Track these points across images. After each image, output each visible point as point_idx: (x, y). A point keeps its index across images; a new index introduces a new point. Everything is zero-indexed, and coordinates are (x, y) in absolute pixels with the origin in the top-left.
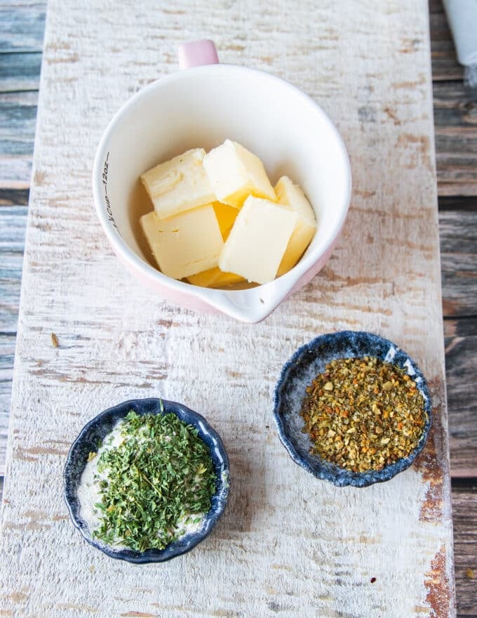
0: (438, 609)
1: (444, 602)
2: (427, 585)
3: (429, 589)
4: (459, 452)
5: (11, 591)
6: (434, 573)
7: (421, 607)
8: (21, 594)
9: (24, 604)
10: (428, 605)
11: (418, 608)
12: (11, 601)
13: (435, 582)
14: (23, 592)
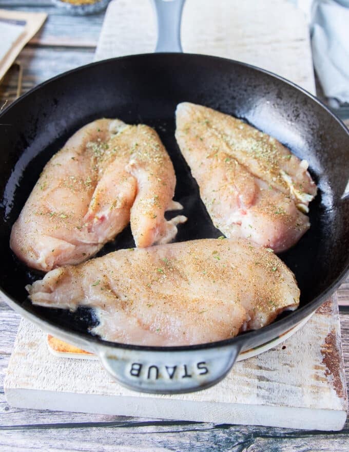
0: (332, 368)
1: (335, 364)
2: (323, 353)
3: (324, 355)
4: (342, 291)
5: (27, 341)
6: (328, 346)
7: (319, 366)
8: (34, 343)
9: (35, 349)
10: (324, 366)
11: (317, 367)
12: (26, 347)
13: (329, 351)
14: (35, 342)
